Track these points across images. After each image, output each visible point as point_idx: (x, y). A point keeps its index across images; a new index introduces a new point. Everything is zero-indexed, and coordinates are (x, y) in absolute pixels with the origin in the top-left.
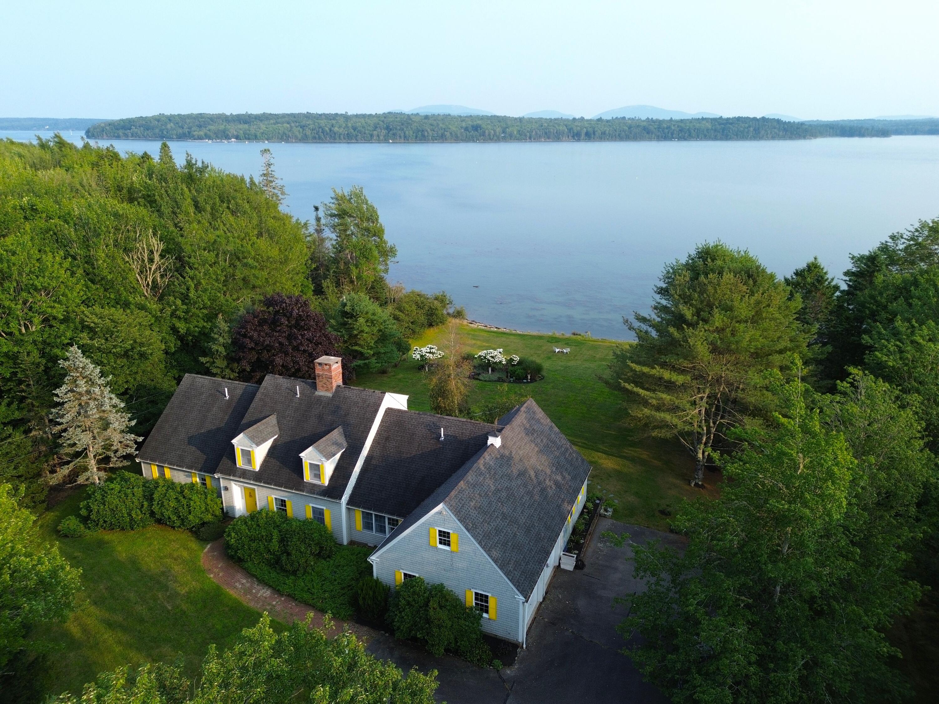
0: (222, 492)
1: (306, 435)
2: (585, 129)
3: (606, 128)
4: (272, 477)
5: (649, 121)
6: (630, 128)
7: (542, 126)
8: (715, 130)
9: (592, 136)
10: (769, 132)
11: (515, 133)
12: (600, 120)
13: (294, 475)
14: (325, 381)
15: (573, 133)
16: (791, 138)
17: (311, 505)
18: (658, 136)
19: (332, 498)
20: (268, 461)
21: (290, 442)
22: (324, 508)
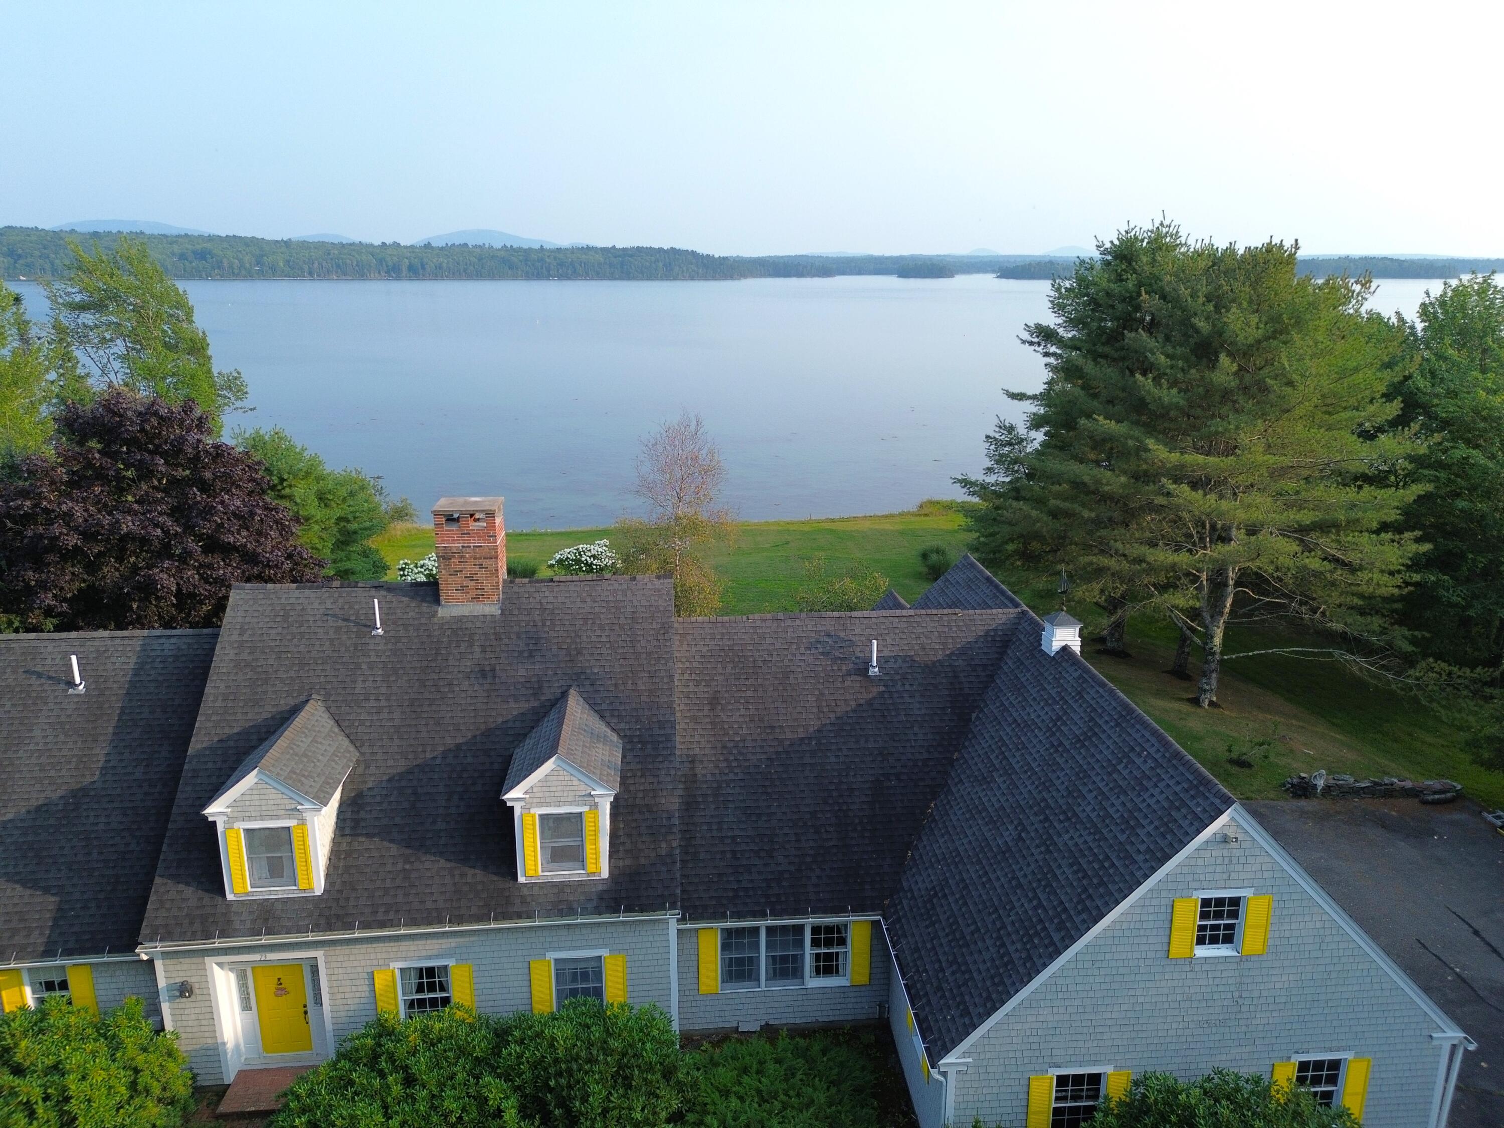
0: (166, 1008)
1: (460, 740)
2: (407, 261)
3: (441, 259)
4: (387, 900)
5: (507, 251)
6: (480, 259)
7: (329, 254)
8: (611, 265)
9: (421, 271)
10: (685, 269)
11: (281, 264)
12: (428, 246)
13: (471, 871)
14: (470, 568)
15: (387, 266)
16: (714, 278)
17: (552, 956)
18: (527, 272)
19: (643, 910)
20: (349, 854)
21: (410, 772)
22: (604, 953)
